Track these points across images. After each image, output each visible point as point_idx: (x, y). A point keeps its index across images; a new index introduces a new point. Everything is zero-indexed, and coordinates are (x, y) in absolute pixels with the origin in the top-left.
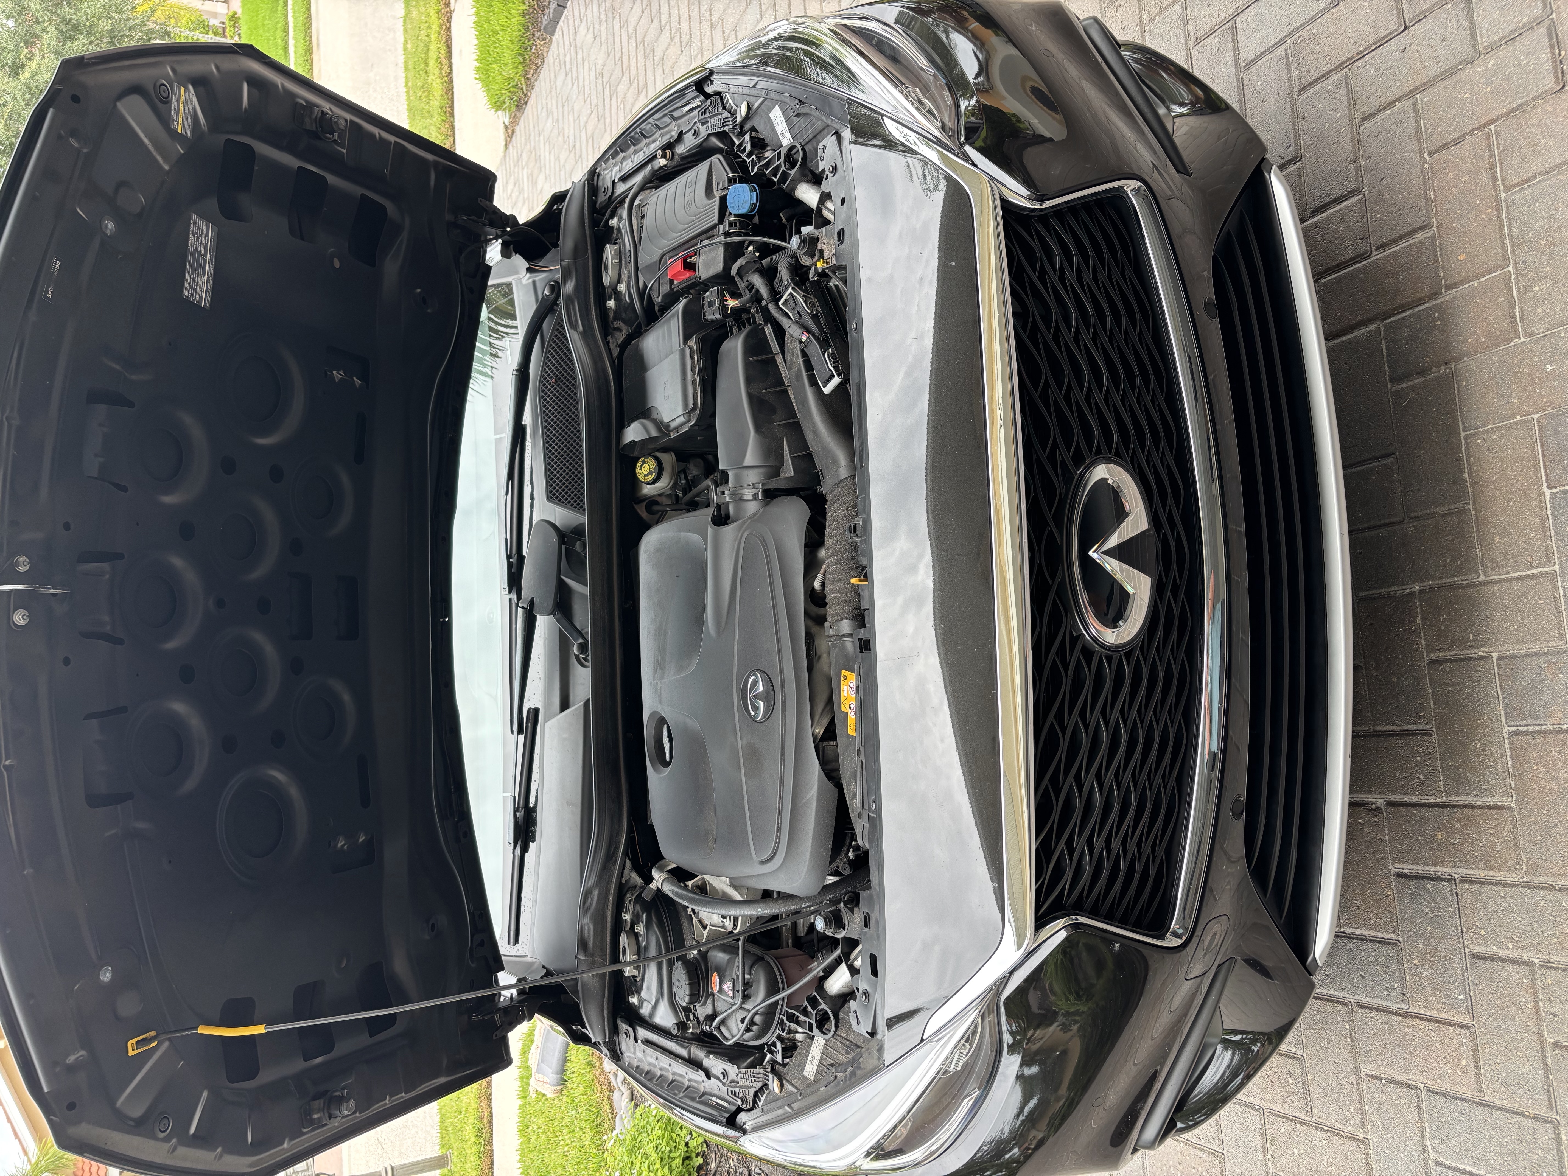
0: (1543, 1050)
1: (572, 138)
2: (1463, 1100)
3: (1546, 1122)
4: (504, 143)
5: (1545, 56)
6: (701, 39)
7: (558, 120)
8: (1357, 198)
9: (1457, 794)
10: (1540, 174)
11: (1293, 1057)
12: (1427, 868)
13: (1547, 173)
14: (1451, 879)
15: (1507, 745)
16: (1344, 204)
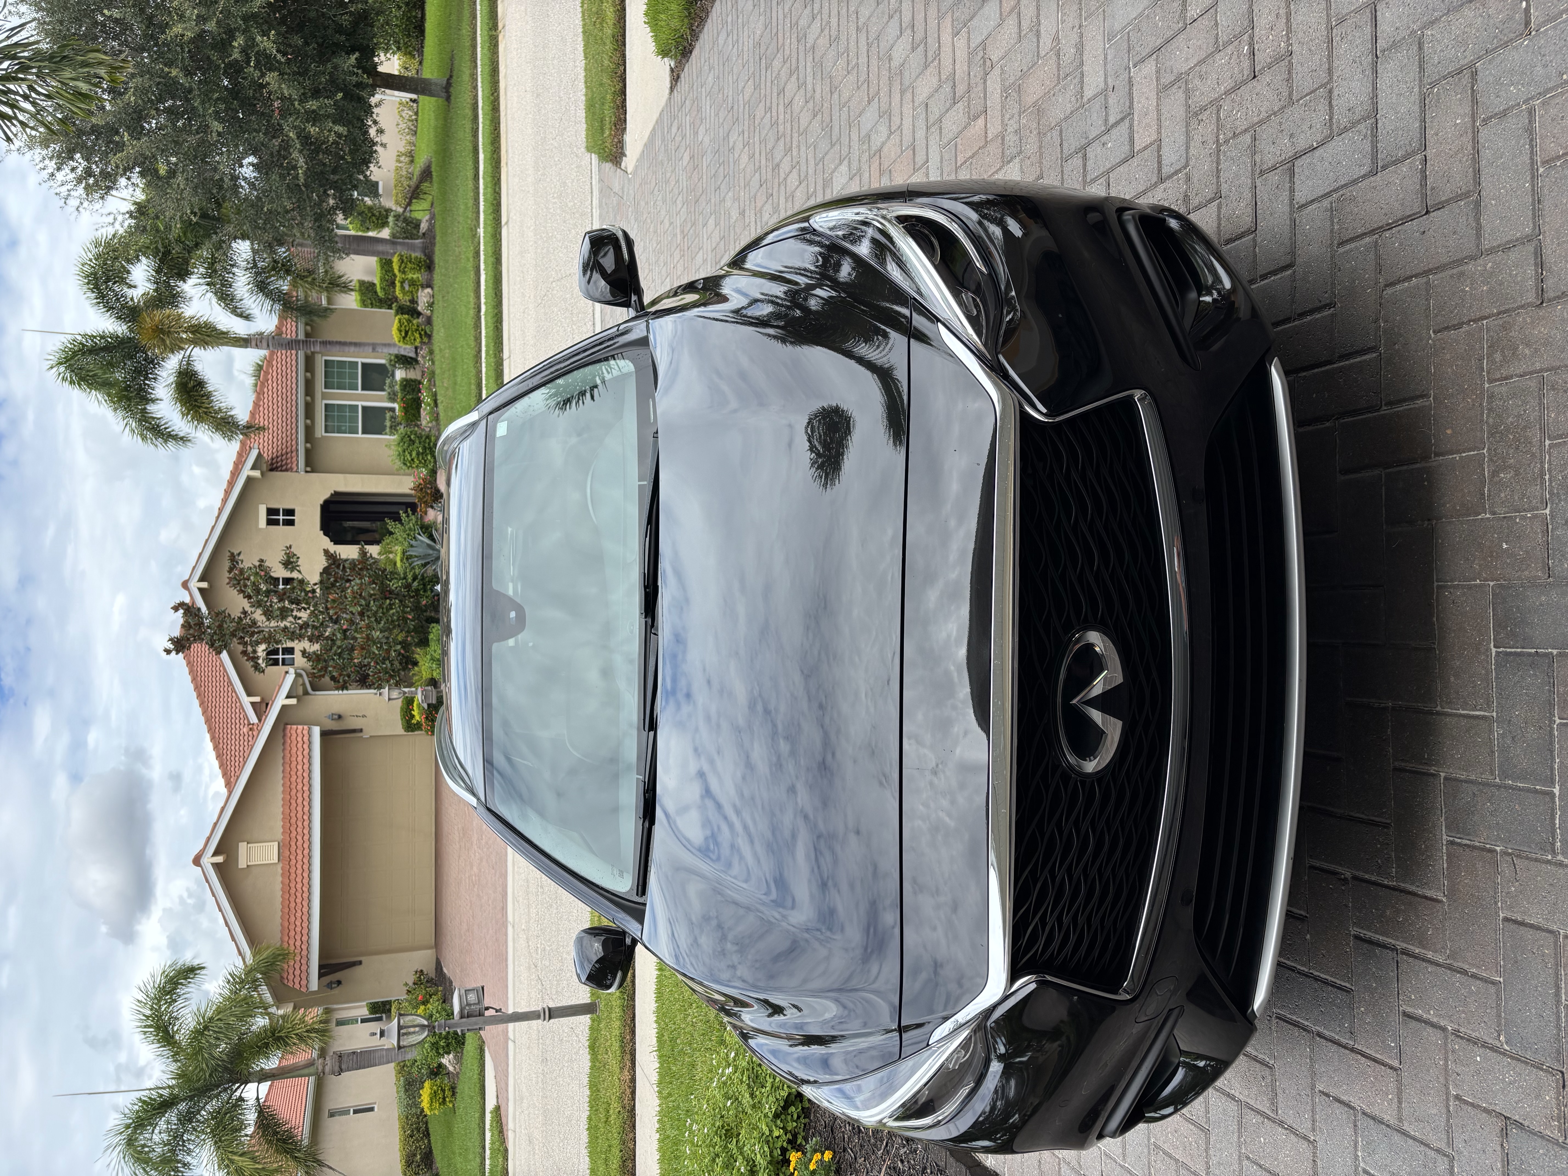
0: (1448, 1099)
1: (730, 98)
2: (1388, 1126)
3: (1445, 1155)
4: (669, 86)
5: (1531, 271)
6: (848, 40)
7: (718, 78)
8: (1374, 355)
9: (1404, 881)
10: (1516, 376)
11: (1267, 1066)
12: (1378, 936)
13: (1521, 376)
14: (1394, 949)
15: (1444, 851)
16: (1364, 358)
